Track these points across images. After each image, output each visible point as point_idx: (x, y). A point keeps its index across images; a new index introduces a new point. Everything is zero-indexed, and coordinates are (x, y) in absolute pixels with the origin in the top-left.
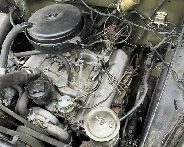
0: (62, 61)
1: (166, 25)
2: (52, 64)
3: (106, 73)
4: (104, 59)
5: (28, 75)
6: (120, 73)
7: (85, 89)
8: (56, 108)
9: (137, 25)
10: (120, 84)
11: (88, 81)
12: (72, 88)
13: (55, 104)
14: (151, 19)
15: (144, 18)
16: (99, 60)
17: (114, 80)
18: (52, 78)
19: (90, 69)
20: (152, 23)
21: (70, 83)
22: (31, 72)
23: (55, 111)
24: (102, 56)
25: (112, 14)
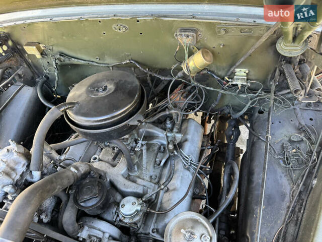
0: (116, 146)
1: (249, 84)
2: (102, 149)
3: (179, 155)
4: (175, 138)
5: (73, 175)
6: (196, 152)
7: (153, 181)
8: (116, 215)
9: (212, 89)
10: (201, 168)
11: (154, 167)
12: (134, 182)
13: (115, 210)
14: (229, 78)
15: (219, 78)
16: (169, 140)
17: (191, 163)
18: (105, 171)
19: (155, 150)
20: (230, 83)
21: (130, 174)
22: (78, 171)
23: (116, 219)
24: (172, 134)
25: (177, 77)
